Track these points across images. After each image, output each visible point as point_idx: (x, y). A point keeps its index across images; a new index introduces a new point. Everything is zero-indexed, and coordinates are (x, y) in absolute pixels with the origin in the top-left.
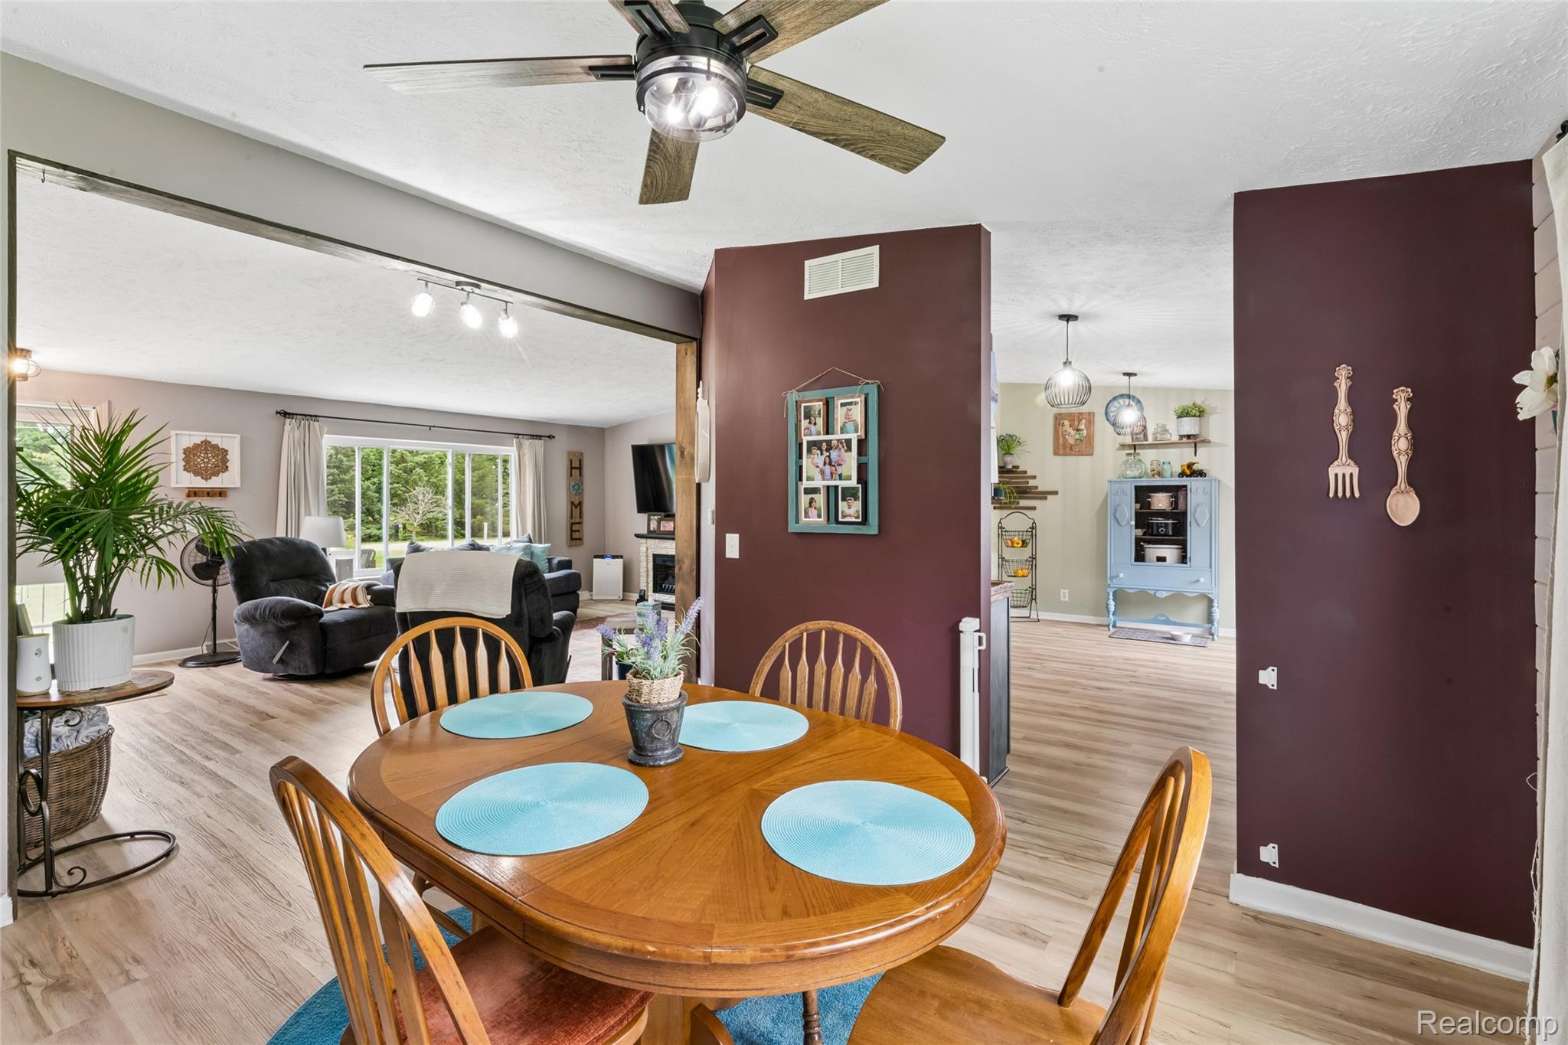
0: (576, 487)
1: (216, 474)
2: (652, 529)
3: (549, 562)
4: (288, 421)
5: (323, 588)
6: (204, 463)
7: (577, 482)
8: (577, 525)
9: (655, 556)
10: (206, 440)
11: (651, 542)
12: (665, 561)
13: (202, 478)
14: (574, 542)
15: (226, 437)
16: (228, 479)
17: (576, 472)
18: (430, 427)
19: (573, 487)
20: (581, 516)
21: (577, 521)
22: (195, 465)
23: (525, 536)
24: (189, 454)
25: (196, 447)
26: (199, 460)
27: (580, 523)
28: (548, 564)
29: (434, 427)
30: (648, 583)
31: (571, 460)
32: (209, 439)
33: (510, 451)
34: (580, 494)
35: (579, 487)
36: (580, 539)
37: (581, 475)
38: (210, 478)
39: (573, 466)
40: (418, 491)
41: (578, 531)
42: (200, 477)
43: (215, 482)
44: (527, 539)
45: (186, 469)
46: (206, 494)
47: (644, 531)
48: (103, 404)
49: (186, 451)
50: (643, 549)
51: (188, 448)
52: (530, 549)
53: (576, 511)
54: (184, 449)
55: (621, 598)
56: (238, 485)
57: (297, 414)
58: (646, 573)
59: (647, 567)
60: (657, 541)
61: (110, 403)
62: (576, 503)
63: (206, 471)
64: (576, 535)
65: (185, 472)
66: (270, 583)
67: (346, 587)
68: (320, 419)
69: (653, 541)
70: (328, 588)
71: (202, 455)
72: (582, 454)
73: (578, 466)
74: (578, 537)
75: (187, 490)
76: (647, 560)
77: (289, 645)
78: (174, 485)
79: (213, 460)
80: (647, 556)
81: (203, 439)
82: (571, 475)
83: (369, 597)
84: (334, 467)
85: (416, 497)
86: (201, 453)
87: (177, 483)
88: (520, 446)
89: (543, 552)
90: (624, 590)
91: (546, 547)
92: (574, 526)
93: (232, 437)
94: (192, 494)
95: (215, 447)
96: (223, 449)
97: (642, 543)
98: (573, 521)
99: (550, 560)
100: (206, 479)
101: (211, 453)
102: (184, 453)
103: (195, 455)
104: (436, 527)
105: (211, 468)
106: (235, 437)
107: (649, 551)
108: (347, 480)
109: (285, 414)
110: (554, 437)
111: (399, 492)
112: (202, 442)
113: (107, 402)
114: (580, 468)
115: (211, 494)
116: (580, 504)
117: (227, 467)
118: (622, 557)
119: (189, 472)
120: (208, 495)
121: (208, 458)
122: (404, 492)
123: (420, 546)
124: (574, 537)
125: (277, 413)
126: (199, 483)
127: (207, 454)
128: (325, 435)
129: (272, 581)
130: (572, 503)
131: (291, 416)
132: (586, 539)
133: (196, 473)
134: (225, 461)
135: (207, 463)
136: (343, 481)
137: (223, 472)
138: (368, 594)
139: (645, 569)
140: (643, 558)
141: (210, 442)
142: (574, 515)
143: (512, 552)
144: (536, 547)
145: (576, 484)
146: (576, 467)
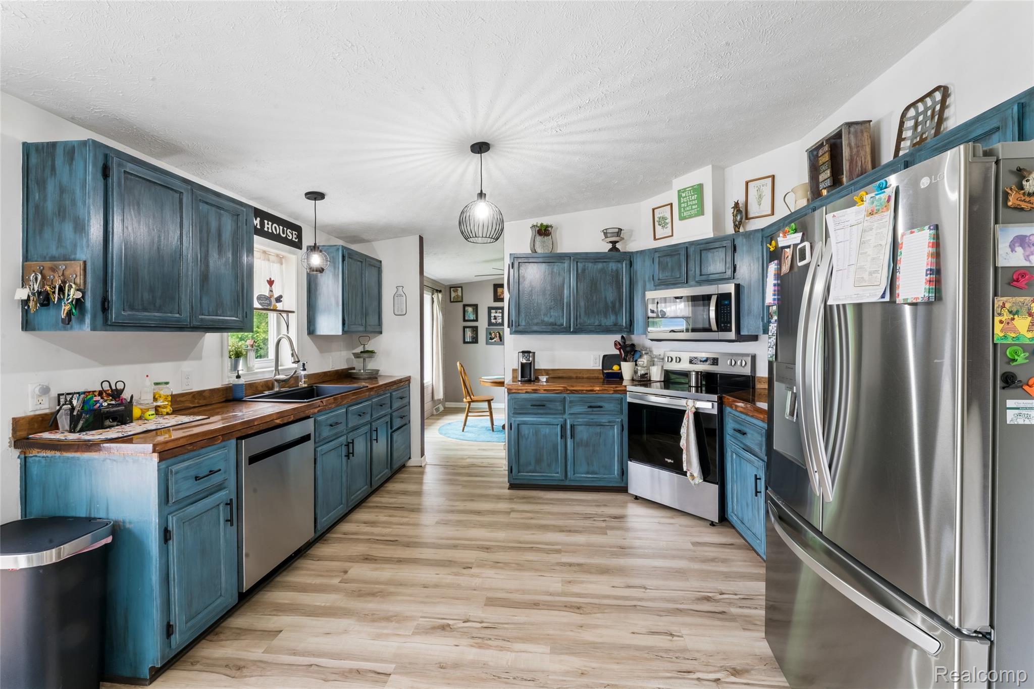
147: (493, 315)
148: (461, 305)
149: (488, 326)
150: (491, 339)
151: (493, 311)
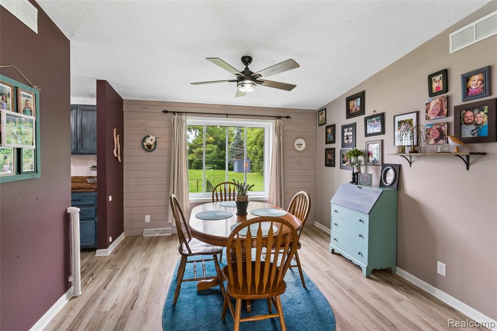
147: (345, 134)
148: (324, 127)
149: (342, 147)
150: (344, 162)
151: (346, 130)
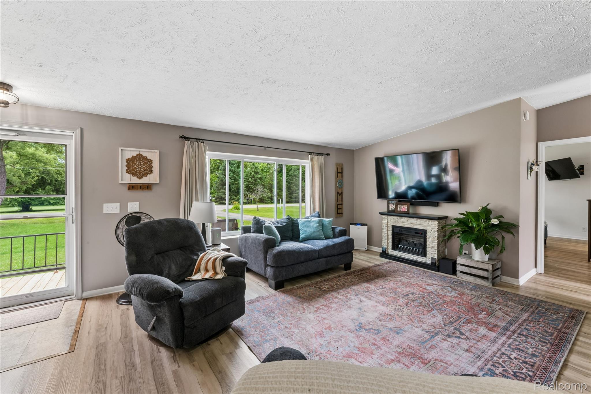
0: (340, 184)
1: (145, 175)
2: (390, 209)
3: (332, 230)
4: (186, 142)
5: (195, 257)
6: (139, 168)
7: (341, 181)
8: (340, 206)
9: (394, 227)
10: (139, 154)
11: (390, 218)
12: (401, 231)
13: (137, 177)
14: (339, 215)
15: (151, 152)
16: (153, 178)
17: (340, 175)
18: (265, 147)
19: (339, 183)
20: (342, 201)
21: (340, 203)
22: (133, 170)
23: (316, 213)
24: (130, 162)
25: (134, 158)
26: (135, 166)
27: (342, 204)
28: (332, 232)
29: (267, 147)
30: (388, 243)
31: (337, 168)
32: (141, 153)
33: (306, 163)
34: (342, 187)
35: (341, 183)
36: (342, 213)
37: (342, 177)
38: (142, 178)
39: (339, 171)
40: (258, 187)
41: (341, 209)
42: (136, 177)
43: (145, 180)
44: (317, 215)
45: (128, 172)
46: (139, 187)
47: (385, 210)
48: (78, 130)
49: (128, 160)
50: (385, 221)
51: (129, 159)
52: (322, 222)
53: (340, 197)
54: (126, 159)
55: (366, 249)
56: (158, 182)
57: (191, 138)
58: (387, 237)
59: (388, 234)
60: (396, 218)
61: (82, 130)
62: (340, 193)
63: (140, 173)
64: (340, 211)
65: (127, 174)
66: (155, 256)
67: (210, 256)
68: (205, 141)
69: (392, 217)
70: (198, 256)
71: (138, 163)
72: (342, 164)
73: (340, 171)
74: (340, 212)
75: (128, 185)
76: (388, 229)
77: (156, 320)
78: (120, 182)
79: (144, 167)
80: (388, 226)
81: (138, 153)
82: (337, 177)
83: (224, 268)
84: (233, 179)
85: (258, 189)
86: (137, 162)
87: (122, 180)
88: (312, 160)
89: (329, 223)
90: (368, 244)
91: (330, 221)
92: (338, 206)
93: (154, 152)
94: (131, 187)
95: (145, 158)
96: (149, 159)
97: (384, 218)
98: (338, 203)
99: (333, 229)
100: (140, 178)
101: (143, 162)
102: (127, 162)
103: (133, 163)
104: (264, 199)
105: (143, 171)
106: (157, 152)
107: (389, 223)
108: (237, 184)
109: (185, 138)
110: (329, 155)
111: (252, 188)
112: (137, 155)
113: (80, 129)
114: (342, 173)
115: (142, 188)
116: (342, 193)
117: (152, 171)
118: (367, 225)
119: (129, 174)
120: (141, 188)
121: (140, 165)
122: (254, 187)
123: (260, 220)
124: (339, 212)
125: (180, 137)
126: (135, 180)
127: (140, 162)
128: (207, 152)
129: (157, 254)
130: (338, 193)
131: (188, 139)
132: (344, 213)
133: (134, 175)
134: (151, 167)
135: (140, 168)
136: (236, 184)
137: (150, 174)
138: (223, 266)
139: (386, 235)
140: (385, 227)
141: (142, 155)
142: (339, 200)
143: (312, 224)
144: (324, 220)
145: (340, 182)
146: (340, 172)
